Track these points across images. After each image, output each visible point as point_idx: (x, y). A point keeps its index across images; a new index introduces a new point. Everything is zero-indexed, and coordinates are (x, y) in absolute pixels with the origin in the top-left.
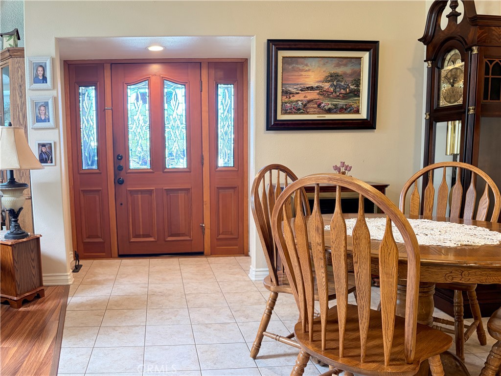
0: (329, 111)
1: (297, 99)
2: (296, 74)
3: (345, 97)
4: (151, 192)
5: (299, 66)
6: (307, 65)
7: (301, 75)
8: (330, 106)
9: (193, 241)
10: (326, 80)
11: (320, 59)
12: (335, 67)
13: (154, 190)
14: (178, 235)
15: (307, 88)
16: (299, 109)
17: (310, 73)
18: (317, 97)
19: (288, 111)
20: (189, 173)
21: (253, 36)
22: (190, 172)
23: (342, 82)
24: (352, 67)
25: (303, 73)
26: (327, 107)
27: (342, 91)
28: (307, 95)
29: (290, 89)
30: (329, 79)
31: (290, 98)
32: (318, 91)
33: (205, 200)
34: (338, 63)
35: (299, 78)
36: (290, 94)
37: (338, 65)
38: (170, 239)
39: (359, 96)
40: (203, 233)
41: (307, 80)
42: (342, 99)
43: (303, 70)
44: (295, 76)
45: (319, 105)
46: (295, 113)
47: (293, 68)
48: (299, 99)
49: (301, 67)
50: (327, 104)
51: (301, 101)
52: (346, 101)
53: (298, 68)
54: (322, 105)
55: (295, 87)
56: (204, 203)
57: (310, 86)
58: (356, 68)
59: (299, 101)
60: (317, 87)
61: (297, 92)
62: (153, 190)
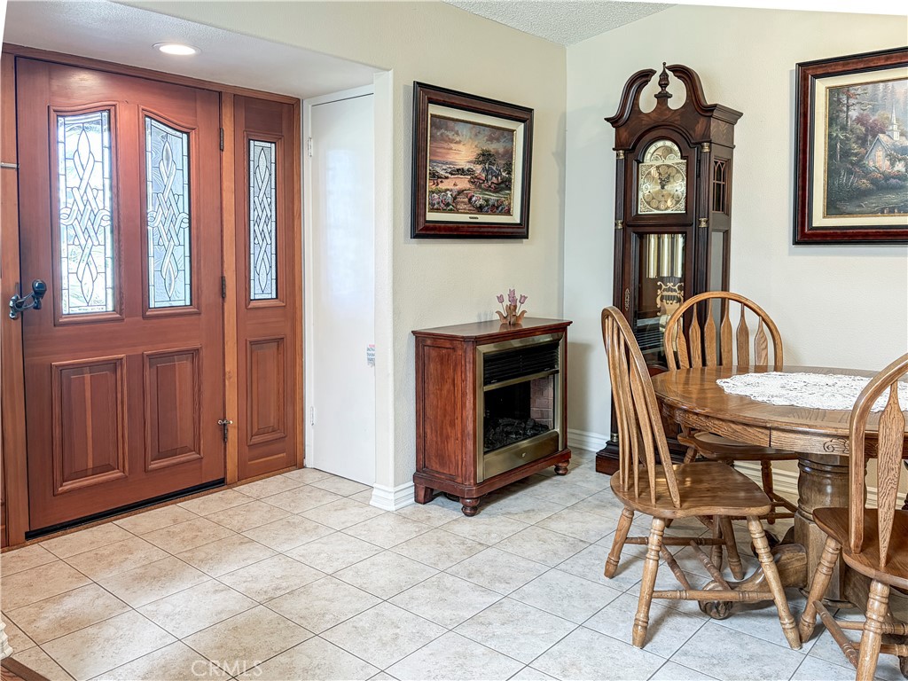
0: (480, 209)
1: (446, 188)
2: (445, 145)
3: (497, 190)
4: (114, 365)
5: (448, 133)
6: (457, 133)
7: (451, 149)
8: (482, 202)
9: (204, 461)
10: (477, 162)
11: (472, 126)
12: (487, 140)
13: (124, 361)
14: (174, 453)
15: (458, 170)
16: (448, 205)
17: (460, 147)
18: (468, 186)
19: (435, 207)
20: (197, 317)
21: (388, 70)
22: (200, 314)
23: (493, 164)
24: (504, 144)
25: (452, 145)
26: (478, 203)
27: (494, 180)
28: (458, 181)
29: (438, 169)
30: (481, 159)
31: (438, 184)
32: (469, 177)
33: (227, 370)
34: (490, 135)
35: (448, 154)
36: (439, 178)
37: (491, 139)
38: (154, 465)
39: (510, 189)
40: (225, 438)
41: (457, 157)
42: (494, 192)
43: (453, 140)
44: (444, 148)
45: (470, 199)
46: (444, 211)
47: (442, 134)
48: (448, 187)
49: (450, 134)
50: (479, 198)
51: (451, 191)
52: (497, 195)
53: (447, 136)
54: (474, 199)
55: (444, 167)
56: (227, 376)
57: (461, 167)
58: (508, 145)
59: (448, 190)
60: (468, 170)
61: (447, 175)
62: (121, 359)
